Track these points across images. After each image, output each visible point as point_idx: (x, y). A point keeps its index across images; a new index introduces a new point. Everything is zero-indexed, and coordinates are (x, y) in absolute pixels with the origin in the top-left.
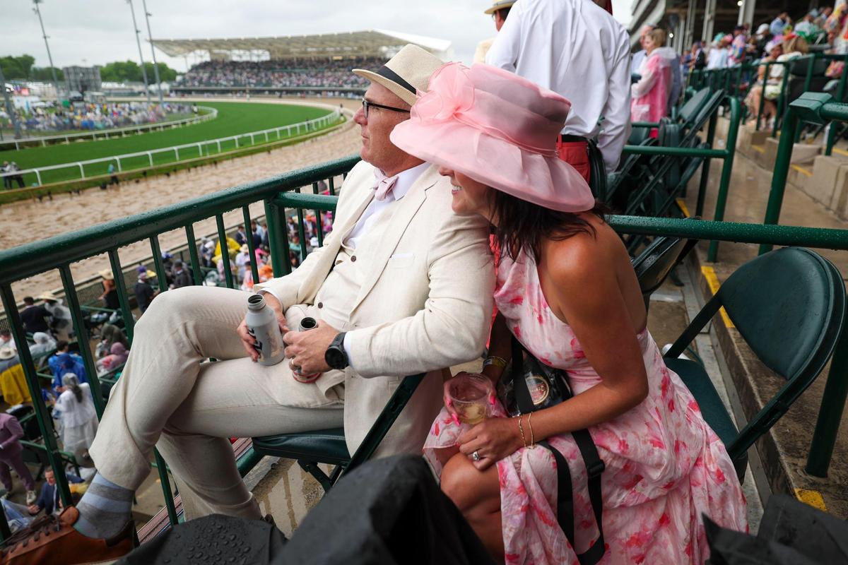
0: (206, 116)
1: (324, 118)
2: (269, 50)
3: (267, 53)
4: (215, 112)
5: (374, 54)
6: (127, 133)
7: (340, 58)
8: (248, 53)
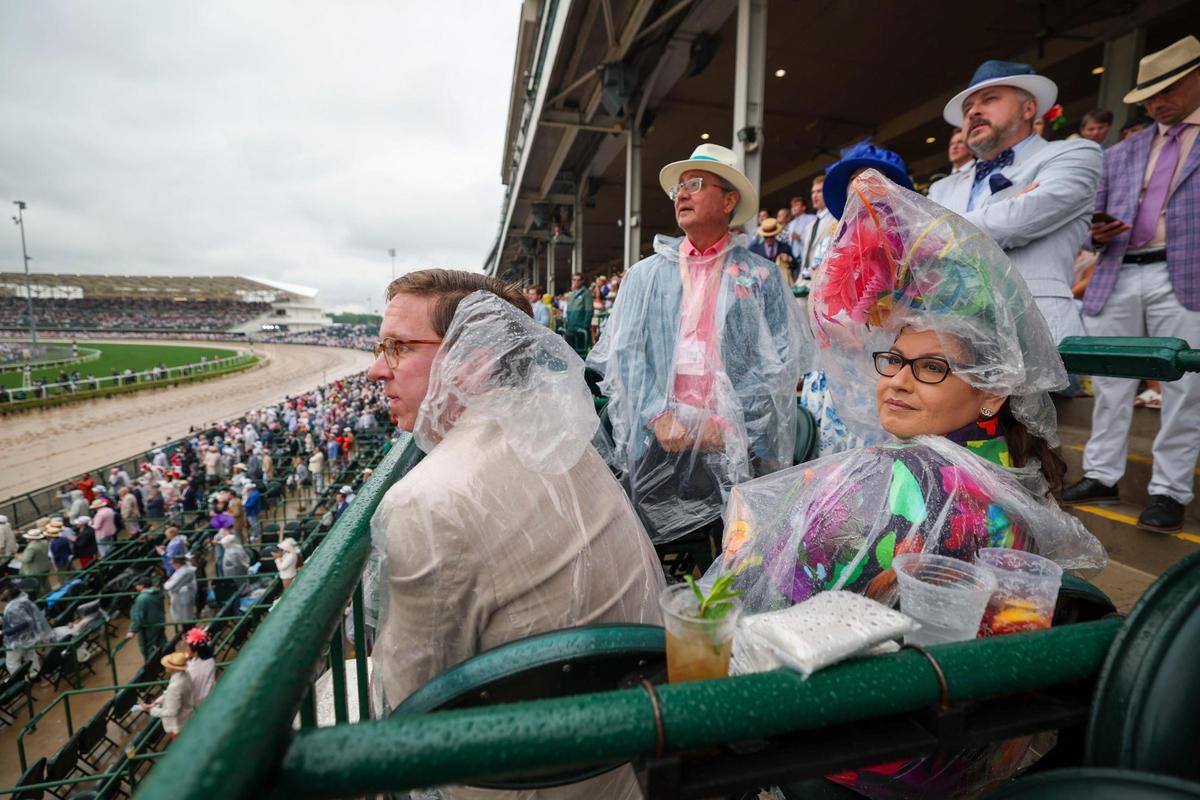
0: (88, 357)
1: (229, 359)
2: (82, 287)
3: (80, 290)
4: (98, 353)
5: (230, 297)
6: (7, 369)
7: (185, 299)
8: (49, 289)
